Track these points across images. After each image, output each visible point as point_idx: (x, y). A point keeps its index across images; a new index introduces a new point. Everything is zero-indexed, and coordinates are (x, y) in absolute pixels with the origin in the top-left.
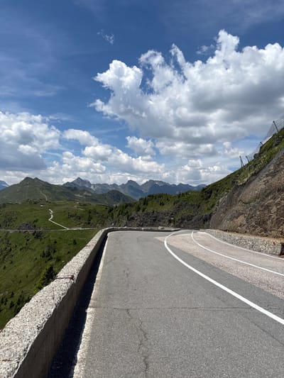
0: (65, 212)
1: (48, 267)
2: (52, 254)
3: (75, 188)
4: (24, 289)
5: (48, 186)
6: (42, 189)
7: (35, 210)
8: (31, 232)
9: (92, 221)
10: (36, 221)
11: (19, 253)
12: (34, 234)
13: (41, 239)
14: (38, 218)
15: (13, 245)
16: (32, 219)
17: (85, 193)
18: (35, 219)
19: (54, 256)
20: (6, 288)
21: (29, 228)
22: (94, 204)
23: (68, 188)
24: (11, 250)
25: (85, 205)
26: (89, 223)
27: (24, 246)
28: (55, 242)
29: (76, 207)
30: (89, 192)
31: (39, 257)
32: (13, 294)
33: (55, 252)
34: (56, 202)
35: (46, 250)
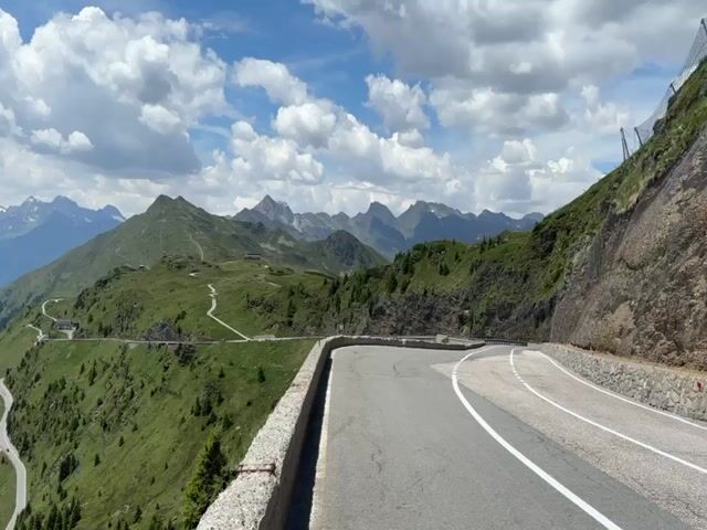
0: (241, 290)
1: (209, 443)
2: (215, 409)
3: (261, 224)
4: (161, 501)
5: (204, 220)
6: (192, 229)
7: (181, 286)
8: (171, 345)
9: (296, 319)
10: (182, 316)
11: (150, 403)
12: (177, 353)
13: (193, 367)
14: (185, 308)
15: (137, 382)
16: (173, 311)
17: (281, 240)
18: (180, 312)
19: (220, 412)
20: (126, 496)
21: (169, 337)
22: (299, 270)
23: (247, 225)
24: (132, 394)
25: (280, 273)
26: (290, 323)
27: (158, 383)
28: (222, 375)
29: (261, 279)
30: (289, 238)
31: (189, 417)
32: (139, 512)
33: (221, 401)
34: (224, 265)
35: (202, 396)
